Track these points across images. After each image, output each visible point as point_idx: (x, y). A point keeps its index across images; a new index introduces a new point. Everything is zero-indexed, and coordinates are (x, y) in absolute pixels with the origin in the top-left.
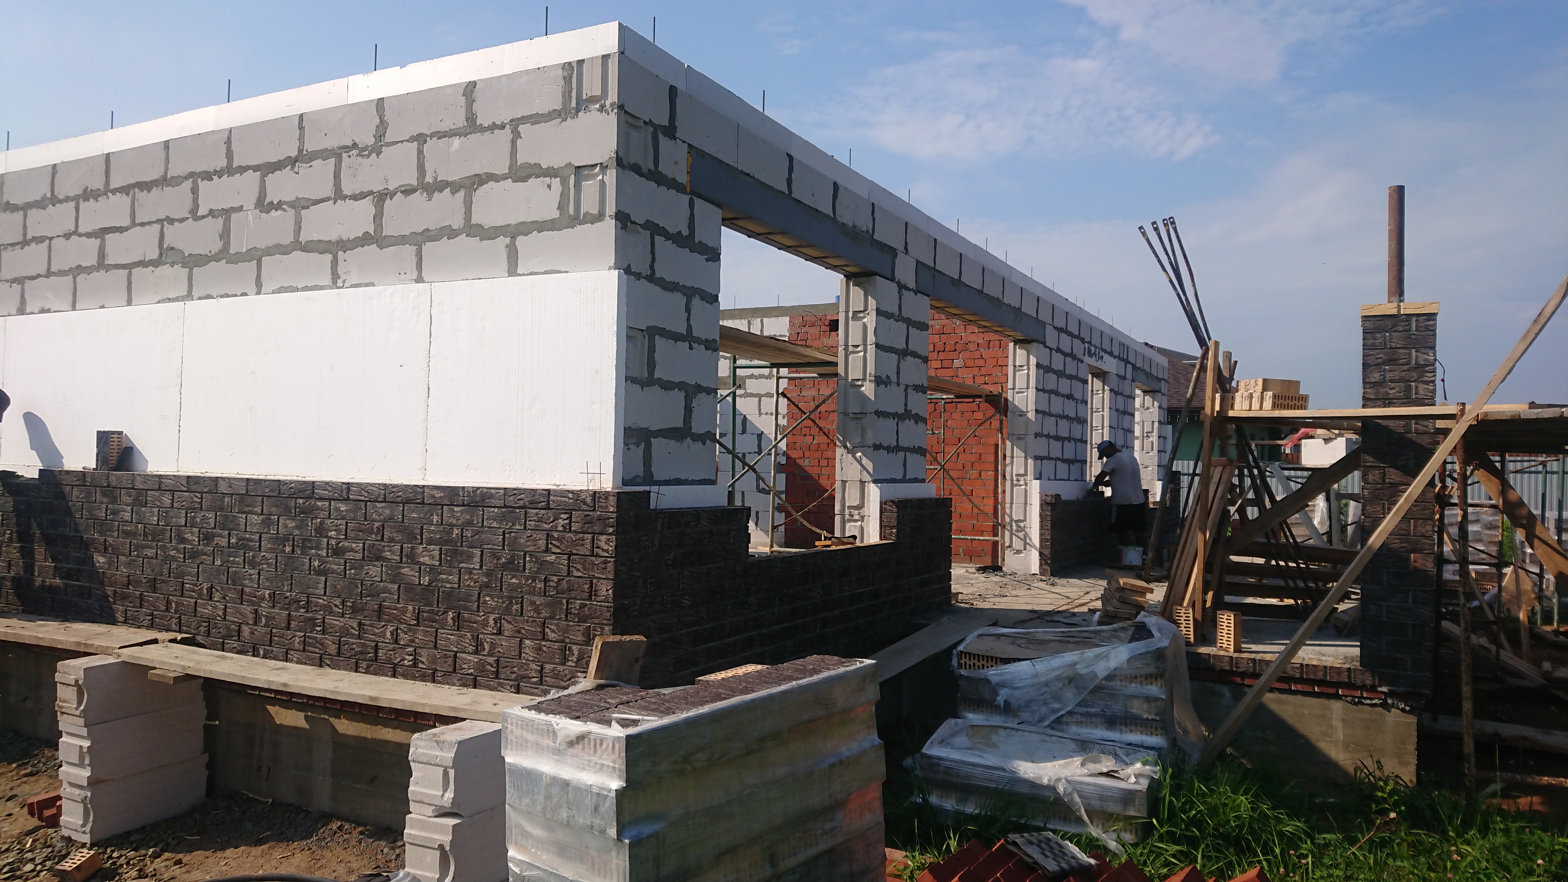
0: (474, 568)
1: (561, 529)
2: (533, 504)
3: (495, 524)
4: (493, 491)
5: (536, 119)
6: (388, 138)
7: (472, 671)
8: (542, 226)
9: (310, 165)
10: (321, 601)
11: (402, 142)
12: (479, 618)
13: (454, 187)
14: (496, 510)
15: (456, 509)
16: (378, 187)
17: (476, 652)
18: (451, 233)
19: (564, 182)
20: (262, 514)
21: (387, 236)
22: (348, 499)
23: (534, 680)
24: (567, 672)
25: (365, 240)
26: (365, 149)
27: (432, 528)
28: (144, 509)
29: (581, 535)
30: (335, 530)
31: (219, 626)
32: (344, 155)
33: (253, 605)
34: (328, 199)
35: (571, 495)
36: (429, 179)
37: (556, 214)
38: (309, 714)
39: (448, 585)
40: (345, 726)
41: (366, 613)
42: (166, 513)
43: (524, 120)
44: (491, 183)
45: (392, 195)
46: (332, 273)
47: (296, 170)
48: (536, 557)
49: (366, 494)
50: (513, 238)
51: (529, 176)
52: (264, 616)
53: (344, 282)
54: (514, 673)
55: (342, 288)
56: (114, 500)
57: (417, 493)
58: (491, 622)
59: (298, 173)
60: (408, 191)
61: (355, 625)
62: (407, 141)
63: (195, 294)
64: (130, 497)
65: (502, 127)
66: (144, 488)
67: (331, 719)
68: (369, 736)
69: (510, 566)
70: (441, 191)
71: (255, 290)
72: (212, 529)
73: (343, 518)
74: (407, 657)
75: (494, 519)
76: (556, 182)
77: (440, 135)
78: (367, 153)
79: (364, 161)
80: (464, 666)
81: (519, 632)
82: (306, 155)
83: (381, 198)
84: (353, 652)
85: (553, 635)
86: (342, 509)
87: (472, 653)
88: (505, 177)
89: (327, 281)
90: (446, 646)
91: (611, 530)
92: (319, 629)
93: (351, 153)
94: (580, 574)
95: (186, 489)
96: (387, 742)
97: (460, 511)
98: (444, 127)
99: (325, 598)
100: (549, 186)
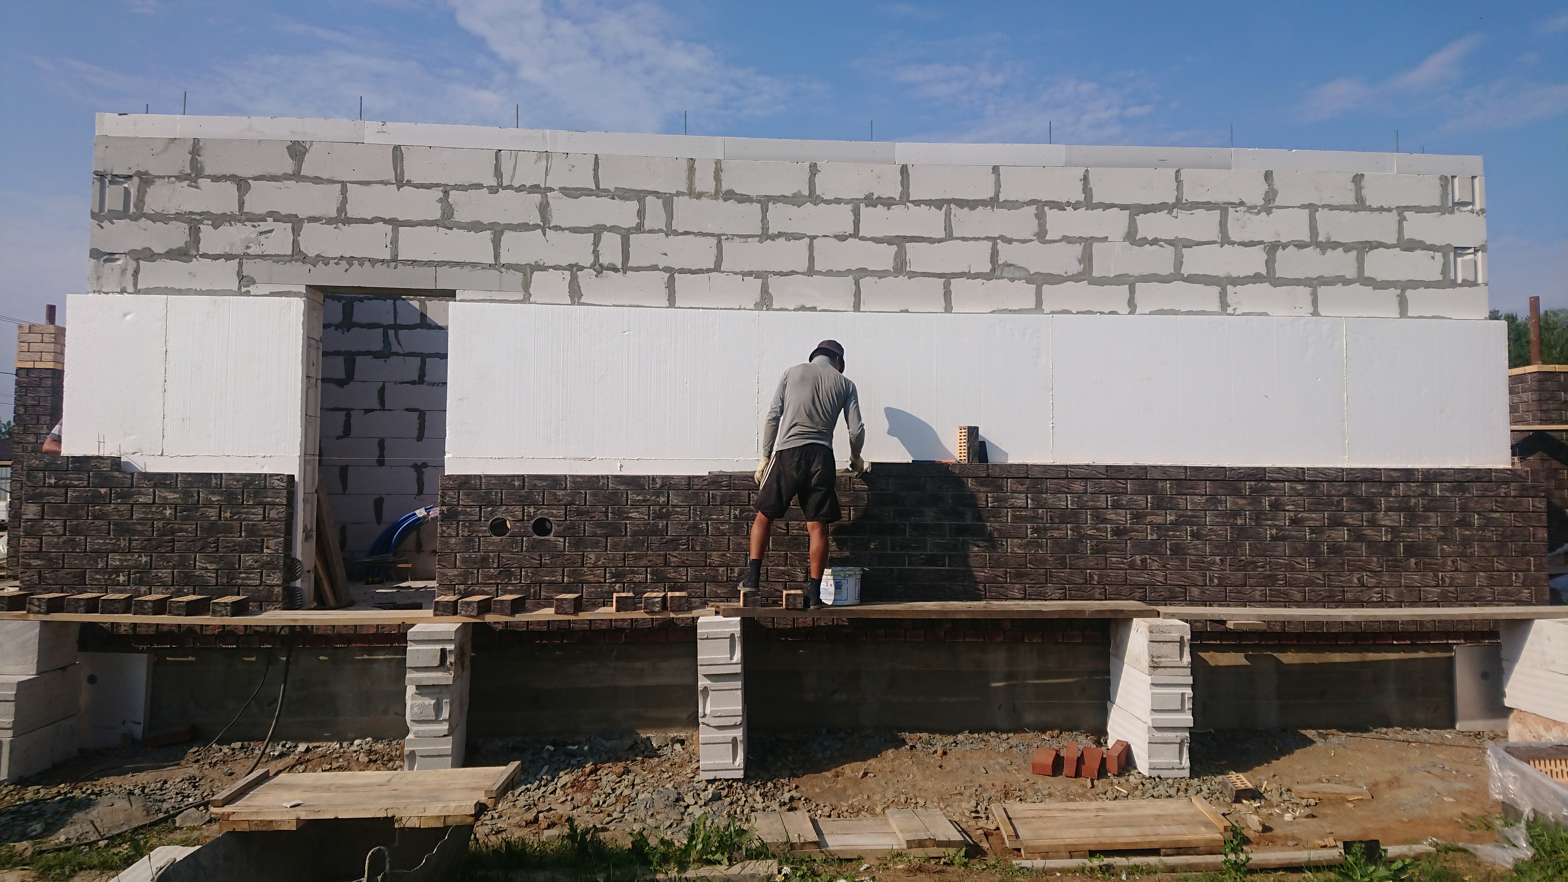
0: (1432, 527)
1: (1503, 495)
2: (1478, 479)
3: (1448, 494)
4: (1444, 471)
5: (1418, 209)
6: (1278, 202)
7: (1436, 599)
8: (1428, 285)
9: (1191, 212)
10: (1282, 561)
11: (1293, 207)
12: (1438, 561)
13: (1348, 248)
14: (1448, 484)
15: (1412, 484)
16: (1269, 238)
17: (1437, 586)
18: (1346, 282)
19: (1445, 256)
20: (1206, 495)
21: (1278, 278)
22: (1304, 480)
23: (1490, 598)
24: (1515, 591)
25: (1257, 278)
26: (1255, 207)
27: (1391, 499)
28: (1044, 496)
29: (1519, 499)
30: (1293, 505)
31: (1159, 590)
32: (1230, 209)
33: (1202, 570)
34: (1214, 242)
35: (1509, 472)
36: (1321, 238)
37: (1440, 278)
38: (1250, 653)
39: (1409, 540)
40: (1289, 658)
41: (1330, 566)
42: (1078, 498)
43: (1408, 208)
44: (1381, 249)
45: (1285, 246)
46: (1221, 302)
47: (1174, 214)
48: (1484, 516)
49: (1323, 476)
50: (1403, 290)
51: (1416, 249)
52: (1216, 577)
53: (1235, 310)
54: (1473, 596)
55: (1233, 315)
56: (1000, 489)
57: (1375, 473)
58: (1450, 563)
59: (1177, 217)
60: (1300, 245)
61: (1320, 577)
62: (1298, 207)
63: (1047, 307)
64: (1022, 485)
65: (1389, 210)
66: (1044, 477)
67: (1275, 654)
68: (1316, 662)
69: (1464, 523)
70: (1334, 248)
71: (1128, 310)
72: (1144, 509)
73: (1300, 495)
74: (1375, 595)
75: (1447, 491)
76: (1439, 256)
77: (1332, 208)
78: (1256, 211)
79: (1254, 217)
80: (1429, 596)
81: (1473, 567)
82: (1185, 204)
83: (1273, 248)
84: (1320, 597)
85: (1502, 567)
86: (1298, 488)
87: (1436, 586)
88: (1393, 246)
89: (1216, 307)
90: (1411, 583)
91: (1543, 494)
92: (1282, 582)
93: (1238, 209)
94: (1521, 525)
95: (1105, 477)
96: (1335, 663)
97: (1416, 486)
98: (1335, 202)
99: (1285, 558)
100: (1433, 258)
